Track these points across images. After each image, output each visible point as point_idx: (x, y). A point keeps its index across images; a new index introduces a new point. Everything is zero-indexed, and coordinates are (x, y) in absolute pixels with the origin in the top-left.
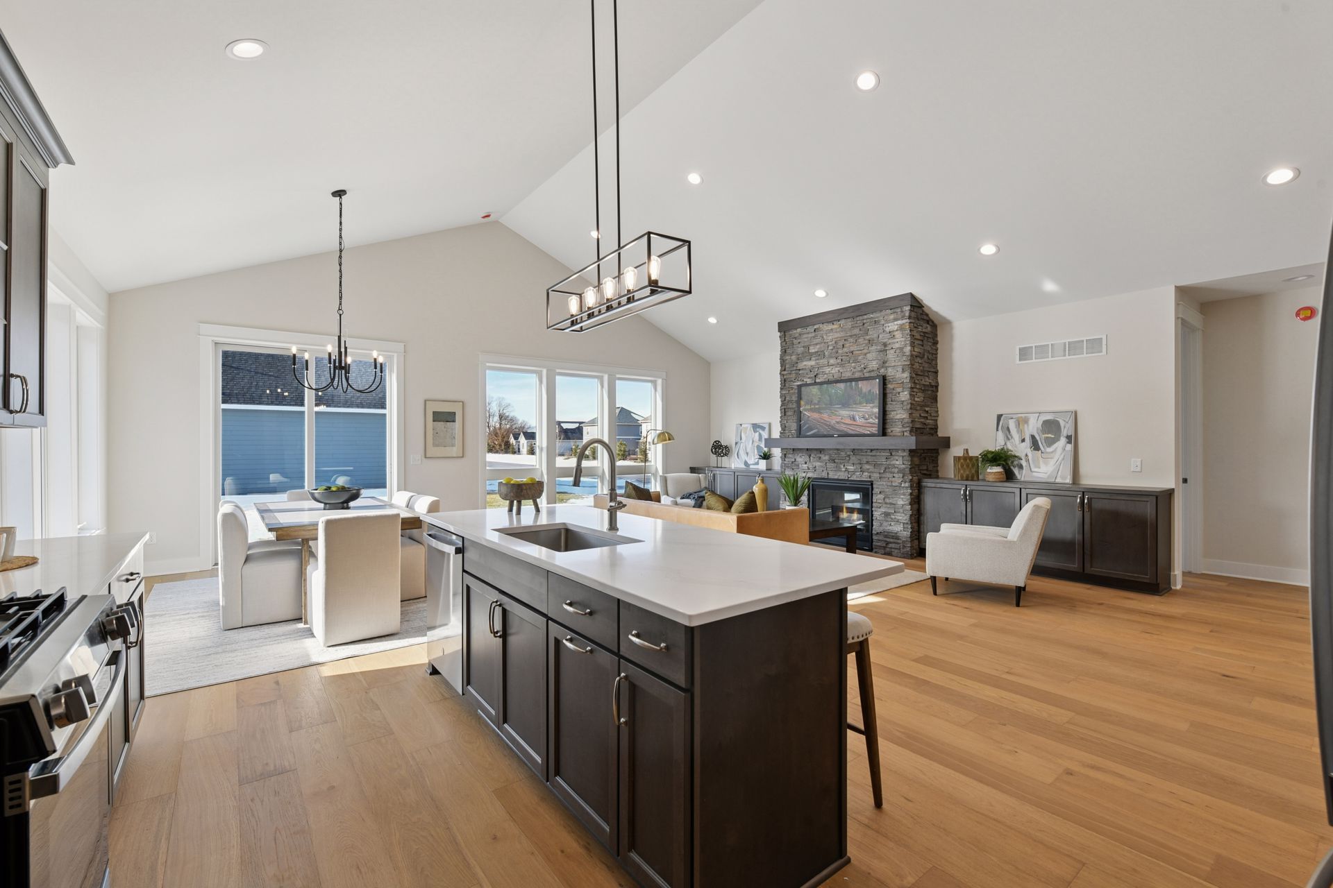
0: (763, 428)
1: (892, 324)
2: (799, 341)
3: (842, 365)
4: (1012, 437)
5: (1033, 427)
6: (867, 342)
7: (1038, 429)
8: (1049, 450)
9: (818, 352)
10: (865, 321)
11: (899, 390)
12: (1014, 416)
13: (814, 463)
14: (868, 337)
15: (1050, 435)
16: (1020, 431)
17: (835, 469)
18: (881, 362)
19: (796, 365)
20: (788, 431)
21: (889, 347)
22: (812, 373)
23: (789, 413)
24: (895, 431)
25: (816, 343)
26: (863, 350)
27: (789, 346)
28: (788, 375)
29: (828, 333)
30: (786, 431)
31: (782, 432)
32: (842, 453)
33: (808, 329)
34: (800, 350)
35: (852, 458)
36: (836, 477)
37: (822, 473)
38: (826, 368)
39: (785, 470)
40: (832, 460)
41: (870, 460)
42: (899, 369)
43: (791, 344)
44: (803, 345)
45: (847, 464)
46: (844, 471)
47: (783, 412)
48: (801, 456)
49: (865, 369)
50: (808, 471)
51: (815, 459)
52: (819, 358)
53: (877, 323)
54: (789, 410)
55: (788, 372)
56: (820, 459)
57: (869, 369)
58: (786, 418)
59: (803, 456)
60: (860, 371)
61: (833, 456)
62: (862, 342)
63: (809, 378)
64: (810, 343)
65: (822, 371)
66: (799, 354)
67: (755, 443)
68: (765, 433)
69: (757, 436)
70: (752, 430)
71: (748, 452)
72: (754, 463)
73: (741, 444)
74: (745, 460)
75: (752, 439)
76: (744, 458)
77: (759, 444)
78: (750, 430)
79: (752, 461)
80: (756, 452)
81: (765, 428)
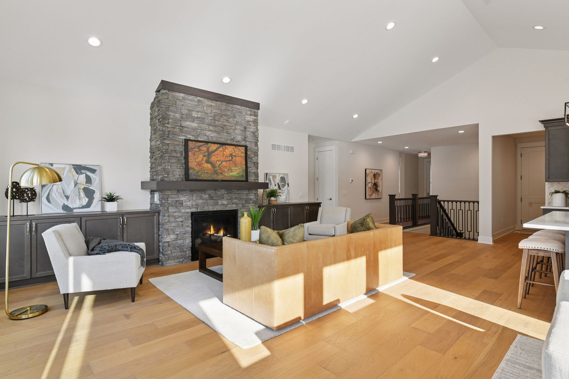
0: (93, 171)
1: (249, 117)
2: (182, 103)
3: (218, 133)
4: (272, 184)
5: (278, 180)
6: (235, 122)
7: (279, 180)
8: (283, 189)
9: (200, 118)
10: (233, 109)
11: (253, 156)
12: (272, 174)
13: (197, 201)
14: (235, 120)
15: (283, 183)
16: (274, 181)
17: (214, 204)
18: (243, 137)
19: (179, 122)
20: (172, 176)
21: (247, 130)
22: (195, 132)
23: (173, 161)
24: (251, 179)
25: (199, 111)
26: (232, 126)
27: (172, 104)
28: (172, 128)
29: (208, 107)
30: (170, 176)
31: (165, 175)
32: (219, 193)
33: (191, 97)
34: (185, 111)
35: (226, 196)
36: (215, 209)
37: (204, 208)
38: (206, 131)
39: (168, 208)
40: (211, 198)
41: (237, 197)
42: (254, 144)
43: (175, 104)
44: (186, 108)
45: (222, 200)
46: (220, 205)
47: (166, 159)
48: (185, 196)
49: (234, 139)
50: (191, 207)
51: (198, 198)
52: (200, 123)
53: (241, 112)
54: (173, 158)
55: (172, 126)
56: (201, 198)
57: (236, 140)
58: (170, 164)
59: (186, 196)
60: (231, 140)
61: (212, 195)
62: (232, 122)
63: (192, 136)
64: (193, 109)
65: (203, 133)
66: (183, 114)
67: (80, 185)
68: (95, 175)
69: (82, 178)
70: (73, 171)
71: (68, 195)
72: (81, 206)
73: (52, 186)
74: (64, 204)
75: (75, 182)
76: (61, 202)
77: (88, 187)
78: (70, 171)
79: (77, 204)
80: (82, 194)
81: (95, 170)
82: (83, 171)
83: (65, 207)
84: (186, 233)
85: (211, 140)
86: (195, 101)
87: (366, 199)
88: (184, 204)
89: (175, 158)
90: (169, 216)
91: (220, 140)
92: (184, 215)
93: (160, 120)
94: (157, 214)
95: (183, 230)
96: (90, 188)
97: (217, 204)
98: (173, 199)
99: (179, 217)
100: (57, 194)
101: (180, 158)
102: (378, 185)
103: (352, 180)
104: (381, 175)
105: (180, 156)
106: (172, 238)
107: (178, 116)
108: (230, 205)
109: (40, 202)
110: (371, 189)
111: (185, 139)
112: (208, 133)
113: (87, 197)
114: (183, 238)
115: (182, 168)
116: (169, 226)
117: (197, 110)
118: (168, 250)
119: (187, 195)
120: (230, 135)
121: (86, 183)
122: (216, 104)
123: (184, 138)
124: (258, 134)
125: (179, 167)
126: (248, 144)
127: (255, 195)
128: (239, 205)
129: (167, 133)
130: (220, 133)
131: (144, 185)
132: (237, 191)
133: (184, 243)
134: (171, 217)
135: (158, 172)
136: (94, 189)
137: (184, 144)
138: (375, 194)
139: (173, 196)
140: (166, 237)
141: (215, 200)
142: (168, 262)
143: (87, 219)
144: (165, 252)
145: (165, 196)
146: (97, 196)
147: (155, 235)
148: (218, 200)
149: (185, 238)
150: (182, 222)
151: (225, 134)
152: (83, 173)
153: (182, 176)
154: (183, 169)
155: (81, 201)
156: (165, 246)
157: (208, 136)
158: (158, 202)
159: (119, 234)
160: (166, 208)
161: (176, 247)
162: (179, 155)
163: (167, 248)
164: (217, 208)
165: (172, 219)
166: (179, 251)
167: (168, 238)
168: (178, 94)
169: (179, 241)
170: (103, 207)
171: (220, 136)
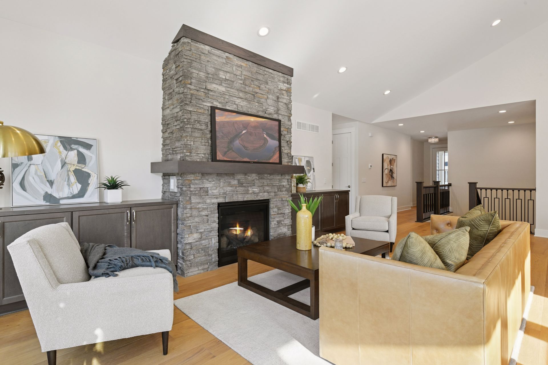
0: (88, 147)
1: (282, 84)
2: (208, 59)
3: (249, 101)
5: (303, 163)
6: (267, 89)
7: (305, 164)
8: (309, 175)
9: (228, 80)
10: (265, 73)
11: (286, 132)
12: (298, 157)
13: (225, 188)
14: (267, 86)
15: (309, 168)
17: (244, 192)
18: (276, 109)
19: (204, 84)
20: (195, 154)
21: (280, 100)
22: (223, 98)
23: (197, 135)
24: (285, 161)
25: (227, 71)
26: (264, 95)
27: (196, 58)
28: (195, 91)
29: (238, 67)
30: (193, 154)
31: (187, 154)
32: (249, 178)
33: (218, 52)
34: (211, 70)
35: (257, 182)
36: (245, 199)
37: (233, 197)
38: (236, 98)
39: (190, 198)
40: (241, 184)
41: (269, 183)
42: (287, 118)
43: (199, 58)
44: (213, 66)
45: (253, 187)
46: (251, 193)
47: (188, 132)
48: (210, 181)
49: (267, 110)
50: (218, 196)
51: (225, 184)
52: (229, 87)
53: (273, 78)
54: (196, 131)
55: (195, 88)
56: (230, 185)
57: (269, 112)
58: (192, 139)
59: (212, 181)
60: (263, 111)
61: (242, 180)
62: (264, 89)
63: (219, 103)
64: (220, 68)
65: (232, 100)
66: (209, 73)
67: (69, 166)
68: (91, 153)
69: (72, 156)
70: (60, 146)
71: (53, 180)
72: (71, 196)
73: (29, 167)
74: (46, 192)
75: (62, 161)
76: (42, 189)
77: (80, 168)
78: (55, 145)
79: (66, 192)
80: (73, 179)
81: (91, 146)
82: (74, 146)
83: (48, 197)
84: (211, 231)
85: (241, 110)
86: (222, 58)
87: (383, 186)
88: (210, 192)
89: (199, 132)
90: (191, 209)
91: (251, 111)
92: (210, 206)
93: (180, 79)
94: (174, 206)
95: (208, 227)
96: (83, 170)
97: (247, 192)
98: (196, 186)
99: (204, 209)
100: (36, 178)
101: (205, 131)
102: (394, 172)
103: (371, 166)
104: (396, 161)
105: (206, 129)
106: (195, 237)
107: (202, 75)
108: (261, 194)
109: (11, 189)
110: (387, 176)
111: (211, 107)
112: (238, 101)
113: (79, 183)
114: (209, 238)
115: (207, 144)
116: (192, 221)
117: (225, 70)
118: (190, 254)
119: (214, 181)
120: (261, 105)
121: (79, 162)
122: (247, 65)
123: (209, 105)
124: (291, 107)
125: (204, 143)
126: (280, 118)
127: (288, 182)
128: (272, 193)
129: (189, 96)
130: (251, 102)
131: (155, 167)
132: (269, 175)
133: (209, 244)
134: (194, 209)
135: (175, 149)
136: (89, 172)
137: (209, 113)
138: (391, 182)
139: (196, 181)
140: (187, 236)
141: (245, 186)
142: (191, 270)
143: (81, 213)
144: (187, 258)
145: (187, 182)
146: (93, 182)
147: (173, 234)
148: (248, 186)
149: (210, 237)
150: (207, 216)
151: (257, 104)
152: (74, 149)
153: (207, 155)
154: (208, 146)
155: (71, 188)
156: (186, 249)
157: (237, 105)
158: (176, 190)
159: (125, 234)
160: (188, 198)
161: (200, 250)
162: (203, 127)
163: (189, 252)
164: (248, 197)
165: (195, 213)
166: (203, 254)
167: (191, 238)
168: (202, 46)
169: (203, 242)
170: (101, 196)
171: (251, 106)
